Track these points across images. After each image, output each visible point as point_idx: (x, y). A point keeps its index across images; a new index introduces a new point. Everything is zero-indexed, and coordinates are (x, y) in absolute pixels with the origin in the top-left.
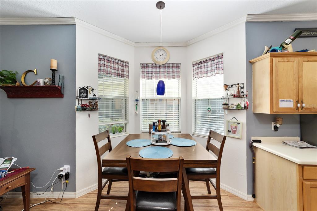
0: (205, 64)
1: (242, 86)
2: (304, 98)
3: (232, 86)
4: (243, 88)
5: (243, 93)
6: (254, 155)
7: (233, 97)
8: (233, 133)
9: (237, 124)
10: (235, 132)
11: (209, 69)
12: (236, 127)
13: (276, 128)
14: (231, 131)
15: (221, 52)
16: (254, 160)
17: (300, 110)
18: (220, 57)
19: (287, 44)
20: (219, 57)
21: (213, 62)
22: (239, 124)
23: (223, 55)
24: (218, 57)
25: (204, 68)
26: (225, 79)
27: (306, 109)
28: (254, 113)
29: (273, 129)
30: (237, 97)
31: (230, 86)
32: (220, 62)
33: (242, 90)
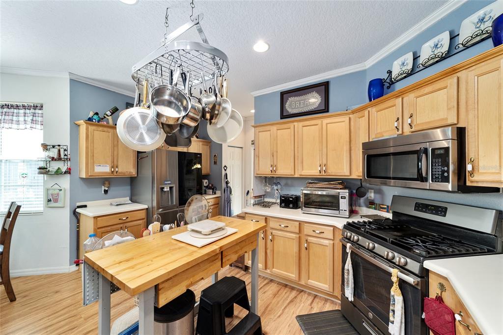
0: (15, 111)
1: (65, 147)
2: (119, 164)
3: (54, 147)
4: (67, 150)
5: (67, 156)
6: (78, 222)
7: (50, 160)
8: (54, 202)
9: (59, 191)
10: (56, 201)
11: (21, 119)
12: (58, 194)
13: (106, 192)
14: (52, 200)
15: (41, 102)
16: (78, 227)
17: (115, 174)
18: (39, 108)
19: (108, 116)
20: (37, 107)
21: (28, 111)
22: (61, 190)
23: (42, 107)
24: (35, 107)
25: (13, 116)
26: (45, 136)
27: (120, 173)
28: (80, 178)
29: (103, 192)
30: (55, 160)
31: (51, 146)
32: (39, 113)
33: (66, 152)
